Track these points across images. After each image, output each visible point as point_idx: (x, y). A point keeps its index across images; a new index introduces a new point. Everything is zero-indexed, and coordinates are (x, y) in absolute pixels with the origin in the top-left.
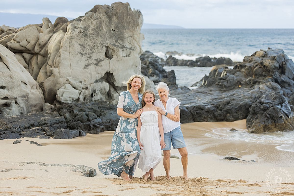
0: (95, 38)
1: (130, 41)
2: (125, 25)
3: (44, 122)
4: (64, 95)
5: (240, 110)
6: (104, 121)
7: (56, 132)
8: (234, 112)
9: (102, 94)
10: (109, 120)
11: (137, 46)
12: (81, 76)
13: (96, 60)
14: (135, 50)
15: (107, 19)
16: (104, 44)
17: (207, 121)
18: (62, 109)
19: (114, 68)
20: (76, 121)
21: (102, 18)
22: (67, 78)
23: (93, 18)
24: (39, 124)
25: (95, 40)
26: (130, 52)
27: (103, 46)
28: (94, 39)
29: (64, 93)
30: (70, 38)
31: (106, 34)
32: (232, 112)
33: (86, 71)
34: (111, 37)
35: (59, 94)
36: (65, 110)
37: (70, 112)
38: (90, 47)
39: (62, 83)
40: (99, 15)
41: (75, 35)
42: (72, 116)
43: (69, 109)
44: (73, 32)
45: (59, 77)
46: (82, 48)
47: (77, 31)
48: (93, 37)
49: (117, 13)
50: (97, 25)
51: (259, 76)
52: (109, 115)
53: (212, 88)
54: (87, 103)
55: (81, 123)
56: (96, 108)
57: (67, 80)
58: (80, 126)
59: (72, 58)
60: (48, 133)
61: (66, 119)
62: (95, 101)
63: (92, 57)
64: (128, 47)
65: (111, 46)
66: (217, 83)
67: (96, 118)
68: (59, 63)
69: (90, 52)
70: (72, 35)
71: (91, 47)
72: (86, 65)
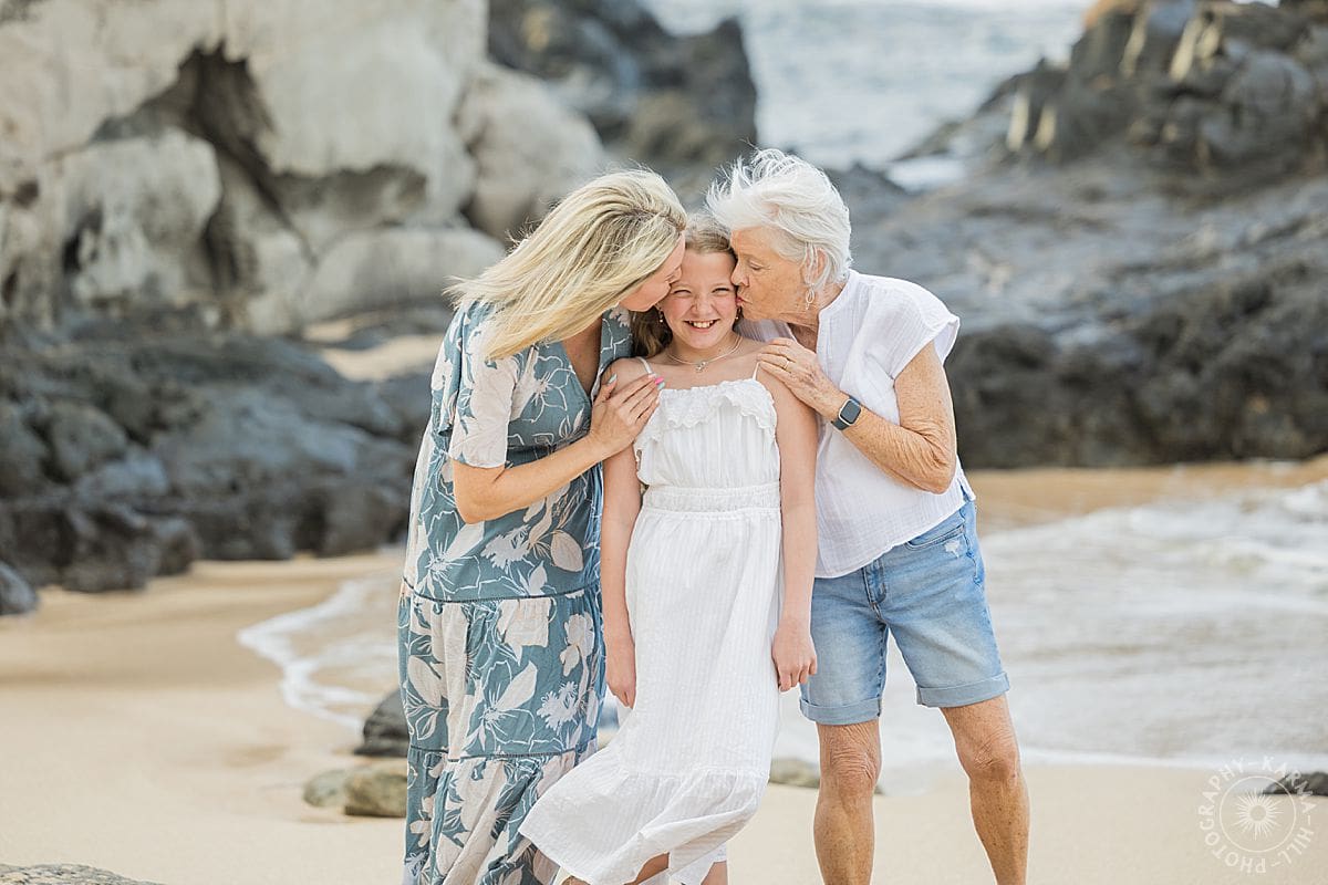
6: (189, 476)
8: (1311, 384)
9: (158, 238)
10: (227, 465)
17: (1076, 462)
19: (258, 9)
32: (1291, 379)
33: (18, 43)
53: (1096, 174)
54: (30, 318)
56: (111, 364)
62: (101, 303)
66: (1140, 128)
67: (115, 456)
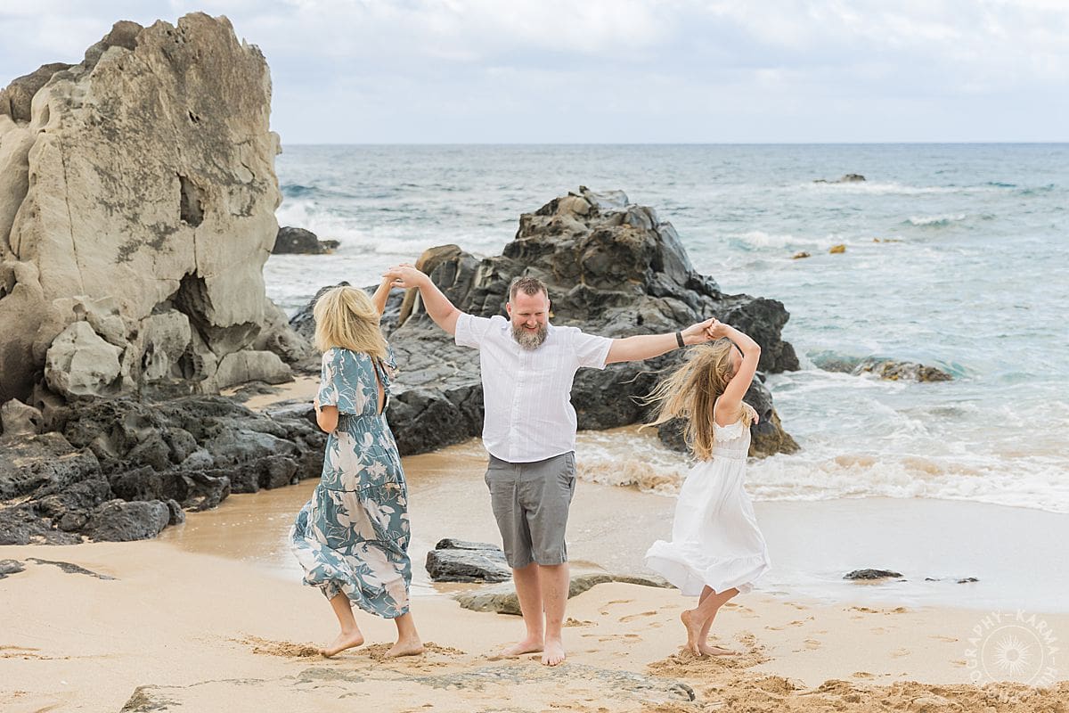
0: (141, 143)
1: (248, 158)
2: (227, 99)
3: (33, 477)
4: (73, 366)
5: (619, 394)
6: (220, 458)
7: (98, 515)
8: (602, 404)
9: (170, 355)
10: (232, 452)
11: (268, 176)
12: (111, 289)
13: (154, 228)
14: (264, 190)
15: (171, 76)
16: (174, 167)
18: (77, 420)
19: (208, 257)
20: (137, 465)
21: (154, 71)
22: (75, 300)
23: (129, 69)
24: (16, 485)
25: (145, 152)
26: (251, 197)
27: (172, 176)
28: (139, 148)
29: (72, 356)
30: (63, 145)
31: (172, 131)
32: (594, 402)
33: (126, 271)
34: (190, 143)
35: (56, 363)
36: (88, 426)
37: (110, 432)
38: (132, 180)
39: (62, 320)
40: (144, 57)
41: (76, 133)
42: (118, 447)
43: (103, 420)
44: (70, 121)
45: (42, 296)
46: (104, 183)
47: (81, 115)
48: (135, 141)
49: (199, 55)
50: (144, 97)
51: (599, 279)
52: (232, 436)
55: (155, 473)
57: (78, 308)
58: (151, 484)
59: (77, 221)
60: (65, 522)
61: (101, 458)
63: (142, 219)
64: (245, 181)
65: (195, 176)
67: (194, 450)
68: (36, 239)
69: (132, 198)
70: (66, 134)
71: (136, 179)
72: (122, 249)
